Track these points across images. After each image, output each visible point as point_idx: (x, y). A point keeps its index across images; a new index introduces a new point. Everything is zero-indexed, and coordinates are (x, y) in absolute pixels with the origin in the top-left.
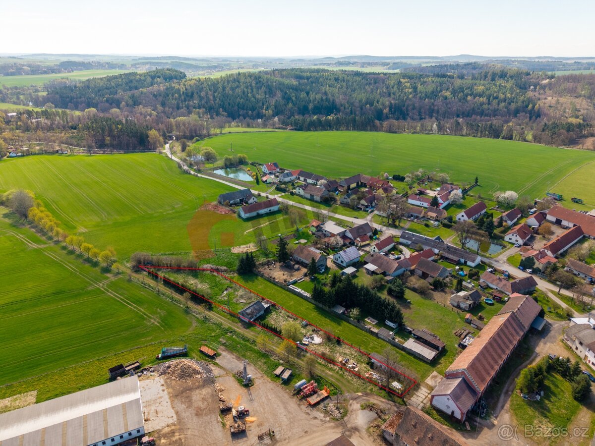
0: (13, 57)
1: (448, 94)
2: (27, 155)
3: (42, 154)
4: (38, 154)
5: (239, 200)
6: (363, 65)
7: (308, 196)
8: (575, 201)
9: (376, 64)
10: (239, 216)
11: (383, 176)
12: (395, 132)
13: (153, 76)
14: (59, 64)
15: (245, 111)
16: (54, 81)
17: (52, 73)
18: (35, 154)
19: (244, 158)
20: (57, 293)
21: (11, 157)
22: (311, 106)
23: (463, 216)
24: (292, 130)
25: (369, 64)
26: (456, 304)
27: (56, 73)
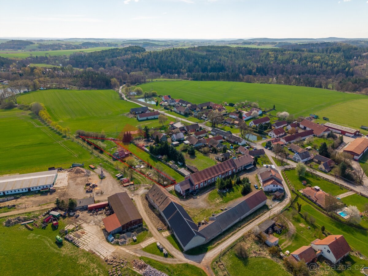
0: (59, 40)
1: (295, 61)
2: (49, 89)
3: (56, 89)
4: (54, 89)
5: (141, 112)
6: (259, 44)
7: (178, 112)
8: (325, 119)
9: (268, 43)
10: (138, 119)
11: (224, 104)
12: (250, 82)
13: (126, 50)
14: (81, 44)
15: (171, 70)
16: (76, 53)
17: (77, 48)
18: (53, 89)
19: (156, 93)
20: (40, 144)
21: (41, 90)
22: (209, 67)
23: (252, 123)
24: (192, 80)
25: (264, 43)
26: (217, 158)
27: (79, 49)
